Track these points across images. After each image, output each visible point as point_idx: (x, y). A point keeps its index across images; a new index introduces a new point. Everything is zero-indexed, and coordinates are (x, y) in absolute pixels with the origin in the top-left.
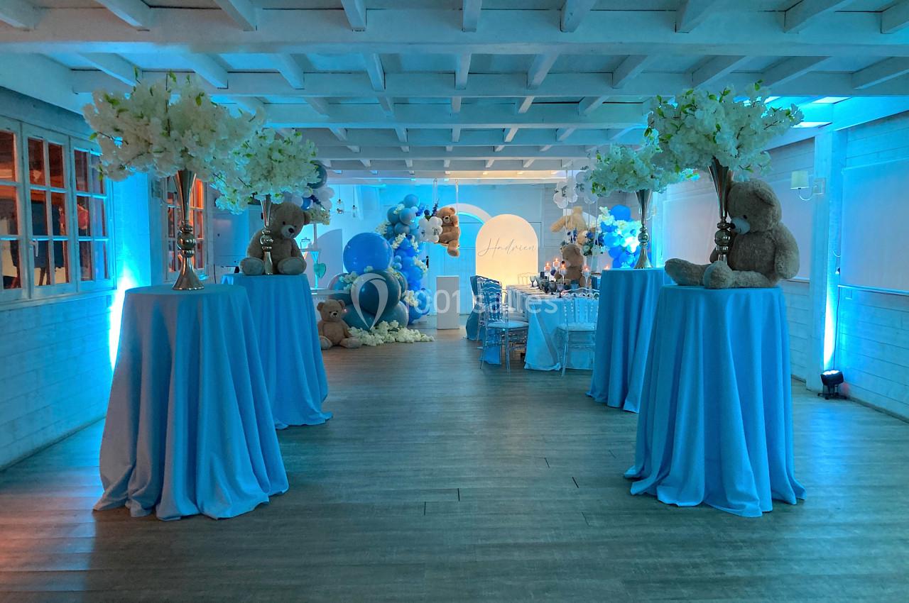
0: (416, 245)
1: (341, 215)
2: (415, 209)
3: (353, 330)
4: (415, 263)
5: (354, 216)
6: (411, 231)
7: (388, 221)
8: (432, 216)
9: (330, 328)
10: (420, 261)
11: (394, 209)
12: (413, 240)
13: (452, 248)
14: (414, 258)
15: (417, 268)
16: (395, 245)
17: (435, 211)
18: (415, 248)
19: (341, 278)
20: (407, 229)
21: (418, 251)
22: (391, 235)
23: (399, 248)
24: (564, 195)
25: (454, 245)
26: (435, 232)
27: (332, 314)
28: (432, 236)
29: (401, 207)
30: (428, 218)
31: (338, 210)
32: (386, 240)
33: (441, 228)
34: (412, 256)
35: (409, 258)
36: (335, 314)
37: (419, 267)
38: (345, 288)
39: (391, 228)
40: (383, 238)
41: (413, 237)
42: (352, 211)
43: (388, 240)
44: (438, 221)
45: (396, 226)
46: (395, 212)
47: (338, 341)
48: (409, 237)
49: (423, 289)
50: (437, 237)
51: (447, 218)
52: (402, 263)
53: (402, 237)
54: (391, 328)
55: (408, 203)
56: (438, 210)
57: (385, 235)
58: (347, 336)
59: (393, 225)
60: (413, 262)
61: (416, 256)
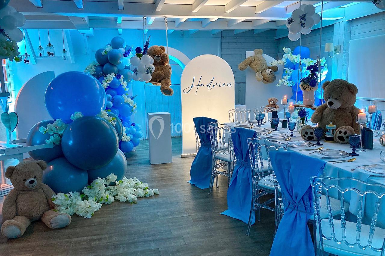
0: (125, 84)
1: (51, 58)
2: (122, 50)
3: (60, 198)
4: (125, 101)
5: (65, 59)
6: (119, 71)
7: (96, 61)
8: (144, 54)
9: (24, 202)
10: (130, 99)
11: (102, 50)
12: (122, 79)
13: (164, 87)
14: (124, 96)
15: (126, 105)
16: (105, 85)
17: (146, 49)
18: (124, 87)
19: (42, 129)
20: (116, 69)
21: (128, 89)
22: (101, 75)
23: (109, 87)
24: (302, 25)
25: (167, 84)
26: (148, 70)
27: (27, 182)
28: (144, 74)
29: (109, 48)
30: (140, 56)
31: (48, 53)
32: (96, 80)
33: (153, 66)
34: (121, 95)
35: (119, 97)
36: (32, 182)
37: (129, 105)
38: (47, 141)
39: (99, 69)
40: (93, 78)
41: (122, 76)
42: (62, 55)
43: (98, 79)
44: (149, 59)
45: (104, 67)
46: (103, 53)
47: (38, 216)
48: (118, 77)
49: (133, 124)
50: (150, 75)
51: (158, 57)
52: (112, 101)
53: (111, 77)
54: (108, 183)
55: (116, 45)
56: (149, 48)
57: (94, 75)
58: (51, 206)
59: (102, 65)
60: (123, 99)
61: (125, 94)
